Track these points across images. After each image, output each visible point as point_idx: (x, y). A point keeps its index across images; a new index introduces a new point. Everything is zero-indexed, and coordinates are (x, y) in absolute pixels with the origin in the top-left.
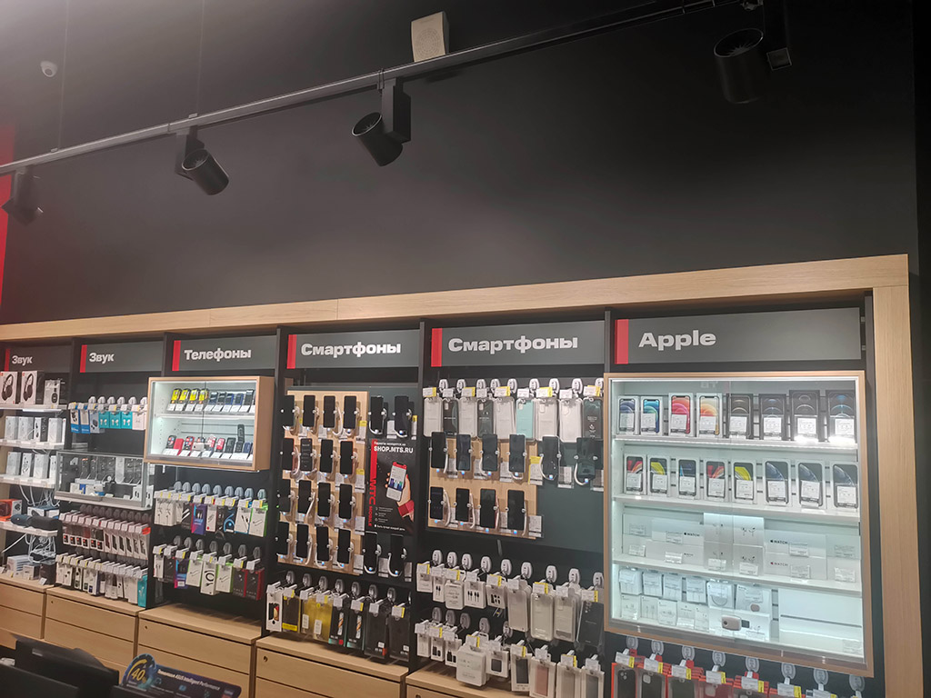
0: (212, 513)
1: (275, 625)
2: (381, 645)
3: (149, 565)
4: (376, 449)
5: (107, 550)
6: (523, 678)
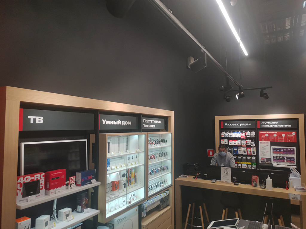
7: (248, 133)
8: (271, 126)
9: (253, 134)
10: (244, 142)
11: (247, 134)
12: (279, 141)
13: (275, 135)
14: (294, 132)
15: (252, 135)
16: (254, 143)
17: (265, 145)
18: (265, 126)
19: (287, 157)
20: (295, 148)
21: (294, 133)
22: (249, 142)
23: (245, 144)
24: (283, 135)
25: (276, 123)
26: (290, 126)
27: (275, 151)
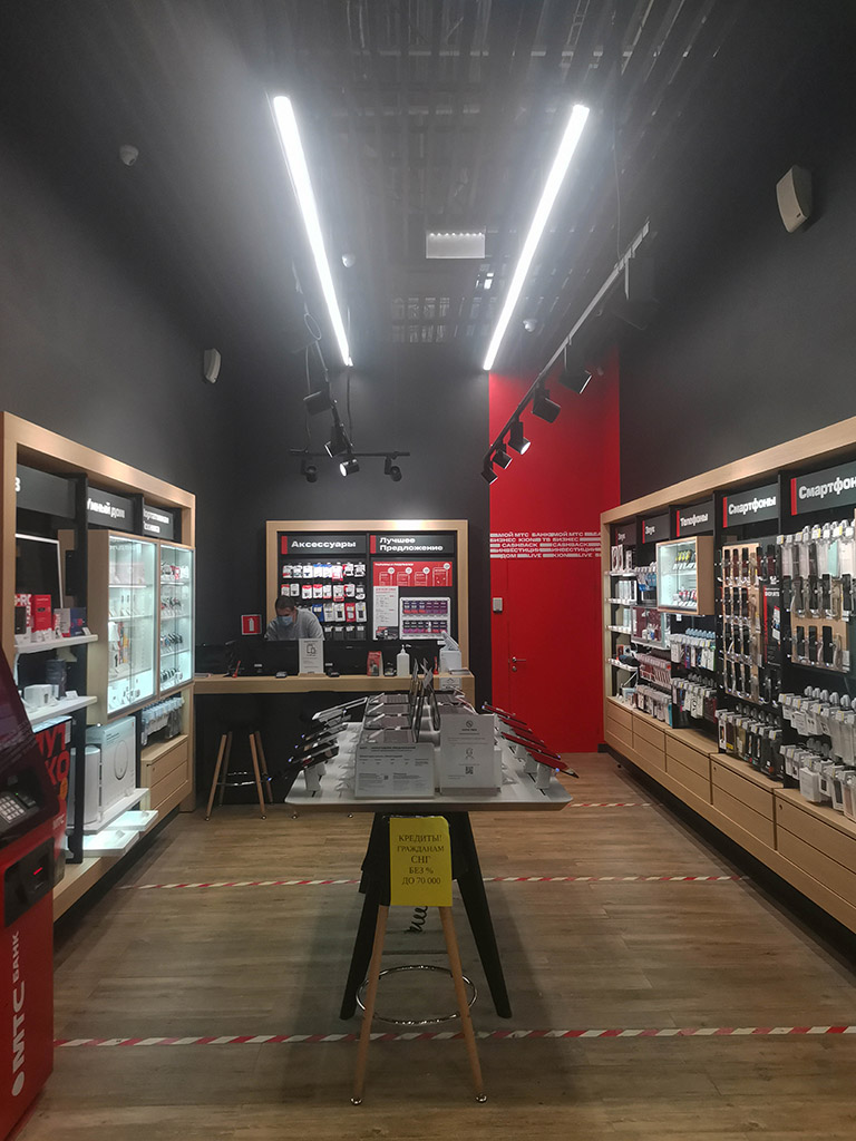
0: (693, 651)
1: (723, 744)
2: (768, 763)
3: (671, 694)
4: (767, 594)
5: (657, 682)
6: (840, 801)
7: (350, 567)
8: (400, 549)
9: (361, 568)
10: (338, 589)
11: (347, 569)
12: (417, 584)
13: (409, 571)
14: (447, 561)
15: (357, 570)
16: (362, 590)
17: (387, 595)
18: (388, 549)
19: (432, 622)
20: (448, 599)
21: (447, 566)
22: (351, 588)
23: (341, 595)
24: (426, 570)
25: (413, 541)
26: (440, 548)
27: (408, 609)
